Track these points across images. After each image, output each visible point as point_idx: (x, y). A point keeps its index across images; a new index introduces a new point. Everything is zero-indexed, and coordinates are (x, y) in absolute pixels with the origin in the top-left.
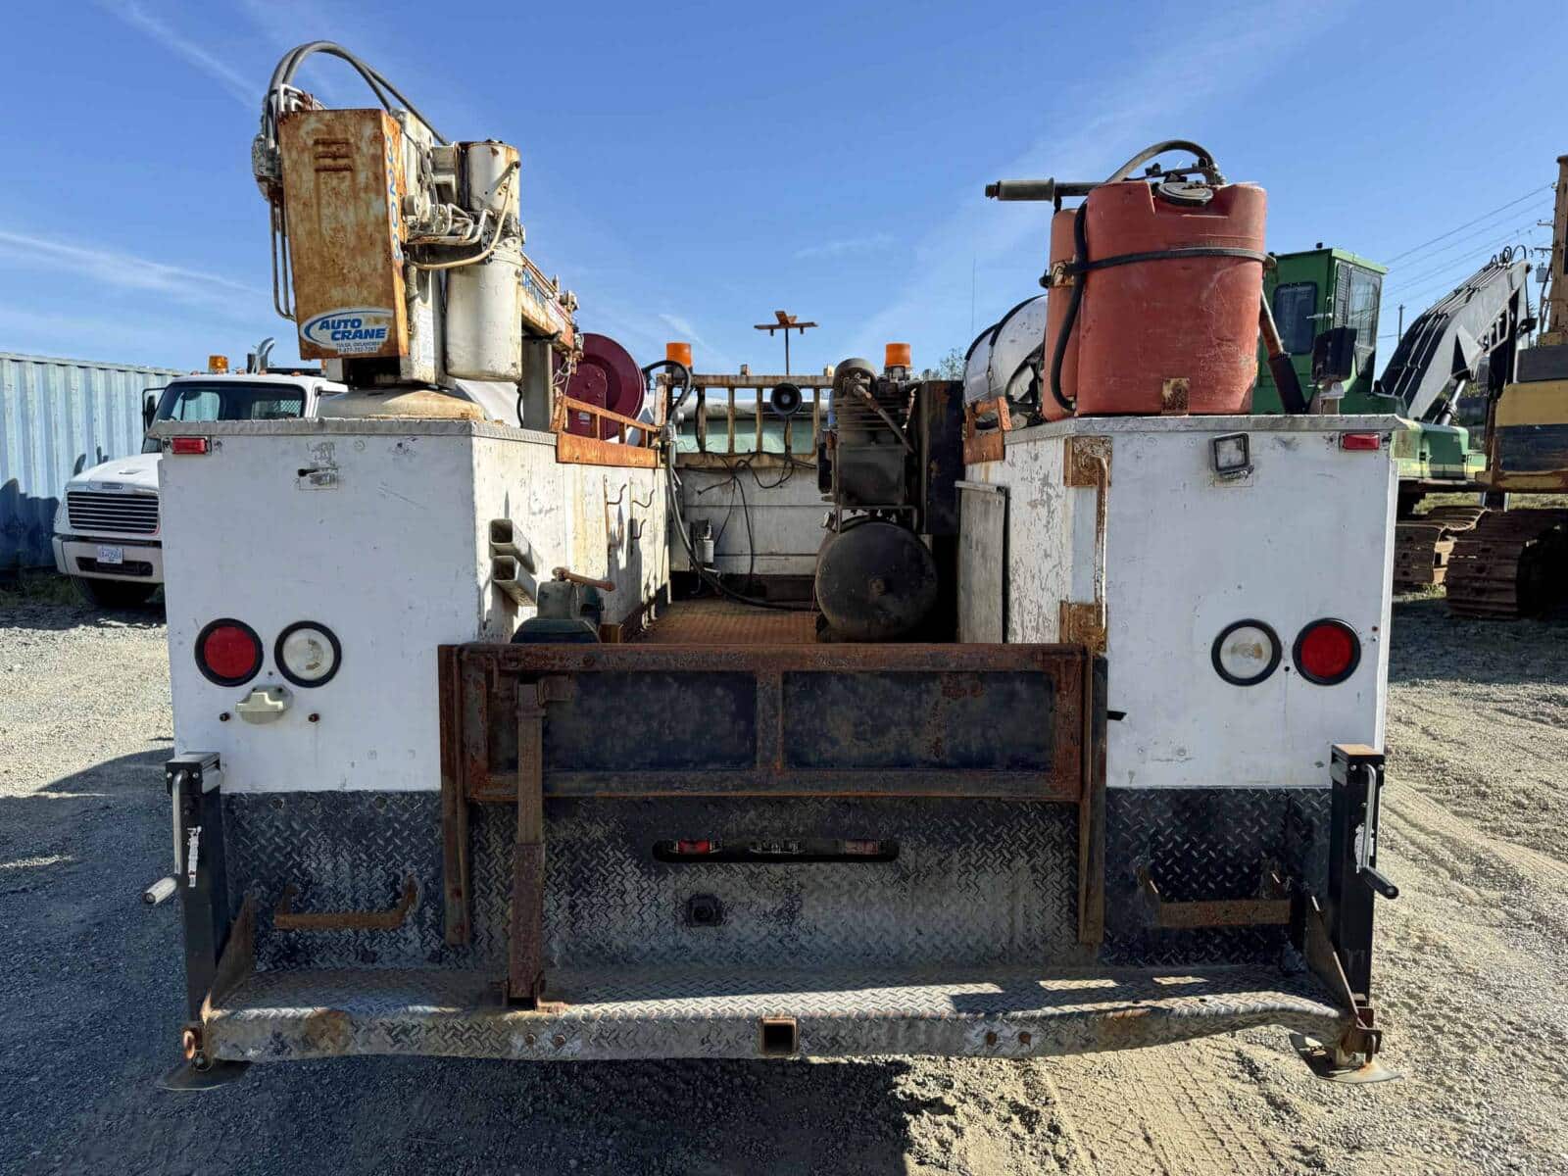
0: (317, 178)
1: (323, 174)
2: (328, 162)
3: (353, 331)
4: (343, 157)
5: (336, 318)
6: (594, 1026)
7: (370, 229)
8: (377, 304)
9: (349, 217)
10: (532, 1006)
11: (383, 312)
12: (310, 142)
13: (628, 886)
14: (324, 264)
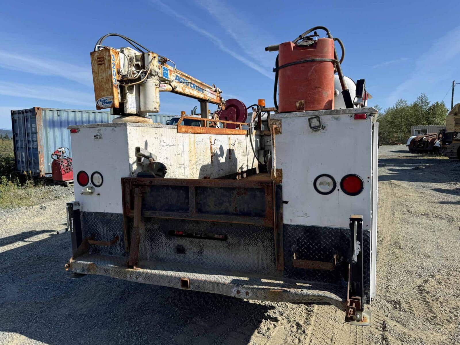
0: (98, 66)
1: (99, 66)
2: (100, 63)
3: (106, 102)
4: (103, 61)
5: (103, 99)
6: (144, 275)
7: (108, 77)
8: (110, 95)
9: (104, 75)
10: (133, 268)
11: (111, 97)
12: (96, 58)
13: (163, 241)
14: (100, 87)
